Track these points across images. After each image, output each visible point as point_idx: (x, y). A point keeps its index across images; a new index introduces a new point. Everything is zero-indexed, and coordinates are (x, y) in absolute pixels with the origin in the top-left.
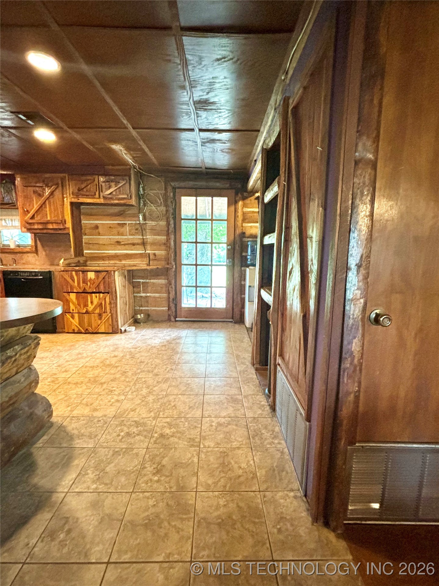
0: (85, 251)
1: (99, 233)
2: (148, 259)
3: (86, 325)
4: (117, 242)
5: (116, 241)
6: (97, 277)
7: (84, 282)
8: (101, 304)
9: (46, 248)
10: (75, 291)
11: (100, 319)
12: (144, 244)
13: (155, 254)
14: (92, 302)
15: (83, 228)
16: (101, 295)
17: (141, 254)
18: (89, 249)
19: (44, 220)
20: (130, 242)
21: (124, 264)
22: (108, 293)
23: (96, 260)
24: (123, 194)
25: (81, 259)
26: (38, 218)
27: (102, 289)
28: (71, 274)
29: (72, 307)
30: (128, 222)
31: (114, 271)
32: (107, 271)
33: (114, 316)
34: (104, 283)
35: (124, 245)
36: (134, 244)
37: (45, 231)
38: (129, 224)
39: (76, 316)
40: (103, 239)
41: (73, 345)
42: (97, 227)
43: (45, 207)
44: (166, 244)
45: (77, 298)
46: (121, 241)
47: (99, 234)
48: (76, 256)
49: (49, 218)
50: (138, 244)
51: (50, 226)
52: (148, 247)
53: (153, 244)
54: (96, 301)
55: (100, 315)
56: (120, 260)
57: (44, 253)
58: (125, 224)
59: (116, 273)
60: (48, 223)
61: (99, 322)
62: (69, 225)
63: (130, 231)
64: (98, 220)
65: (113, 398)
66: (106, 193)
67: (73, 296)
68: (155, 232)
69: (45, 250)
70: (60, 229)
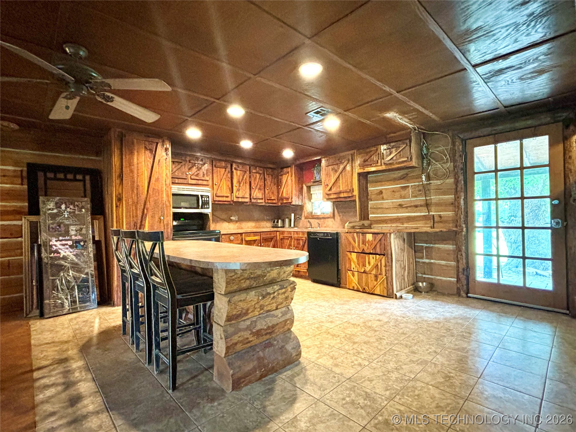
0: (370, 216)
1: (383, 198)
2: (432, 221)
3: (364, 284)
4: (400, 205)
5: (398, 204)
6: (375, 239)
7: (363, 244)
8: (377, 265)
9: (341, 214)
10: (356, 251)
11: (376, 280)
12: (427, 205)
13: (440, 216)
14: (369, 263)
15: (369, 194)
16: (378, 256)
17: (424, 216)
18: (373, 213)
19: (338, 190)
20: (413, 204)
21: (407, 227)
22: (384, 255)
23: (380, 223)
24: (403, 157)
25: (366, 223)
26: (334, 190)
27: (378, 251)
28: (353, 235)
29: (353, 266)
30: (410, 185)
31: (390, 234)
32: (384, 234)
33: (390, 279)
34: (381, 244)
35: (407, 207)
36: (416, 206)
37: (338, 200)
38: (411, 186)
39: (356, 274)
40: (387, 203)
41: (348, 301)
42: (381, 192)
43: (339, 180)
44: (455, 204)
45: (358, 258)
46: (403, 203)
47: (383, 199)
48: (361, 219)
49: (341, 189)
50: (421, 206)
51: (342, 195)
52: (433, 208)
53: (438, 204)
54: (373, 262)
55: (376, 276)
56: (403, 224)
57: (339, 218)
58: (408, 186)
59: (392, 235)
60: (340, 193)
61: (375, 283)
62: (356, 193)
63: (413, 193)
64: (382, 185)
65: (357, 360)
66: (387, 159)
67: (354, 255)
68: (440, 191)
69: (340, 216)
70: (349, 197)
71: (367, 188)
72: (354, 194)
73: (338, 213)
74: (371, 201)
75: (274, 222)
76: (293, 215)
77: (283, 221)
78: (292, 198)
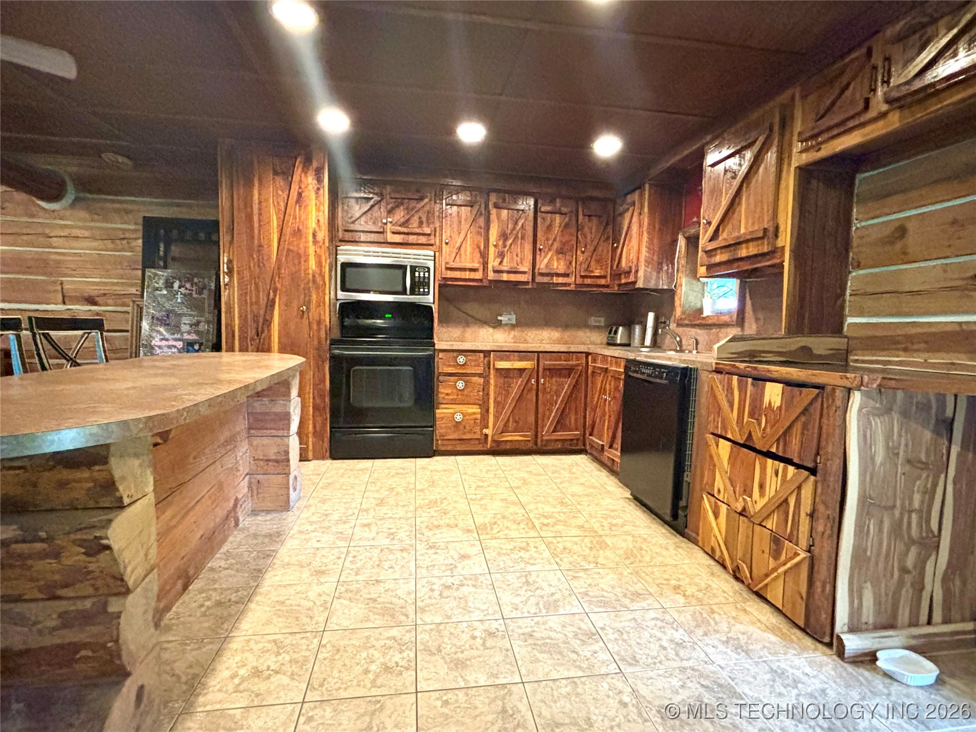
0: (850, 320)
1: (905, 255)
3: (740, 554)
5: (972, 272)
6: (788, 401)
7: (751, 415)
8: (786, 501)
10: (729, 436)
11: (776, 554)
14: (762, 486)
15: (855, 242)
16: (791, 469)
19: (733, 237)
22: (813, 471)
26: (723, 236)
27: (793, 453)
28: (730, 383)
29: (719, 483)
31: (849, 390)
32: (820, 387)
34: (805, 427)
37: (734, 267)
39: (723, 509)
40: (917, 273)
42: (901, 231)
43: (740, 201)
45: (732, 458)
49: (742, 231)
54: (773, 486)
55: (776, 541)
57: (754, 326)
59: (856, 398)
60: (738, 243)
61: (772, 564)
62: (785, 240)
64: (905, 205)
66: (900, 80)
67: (724, 450)
69: (757, 319)
70: (763, 255)
71: (848, 223)
72: (780, 243)
73: (755, 310)
74: (859, 266)
75: (611, 331)
76: (651, 316)
77: (630, 334)
78: (637, 271)
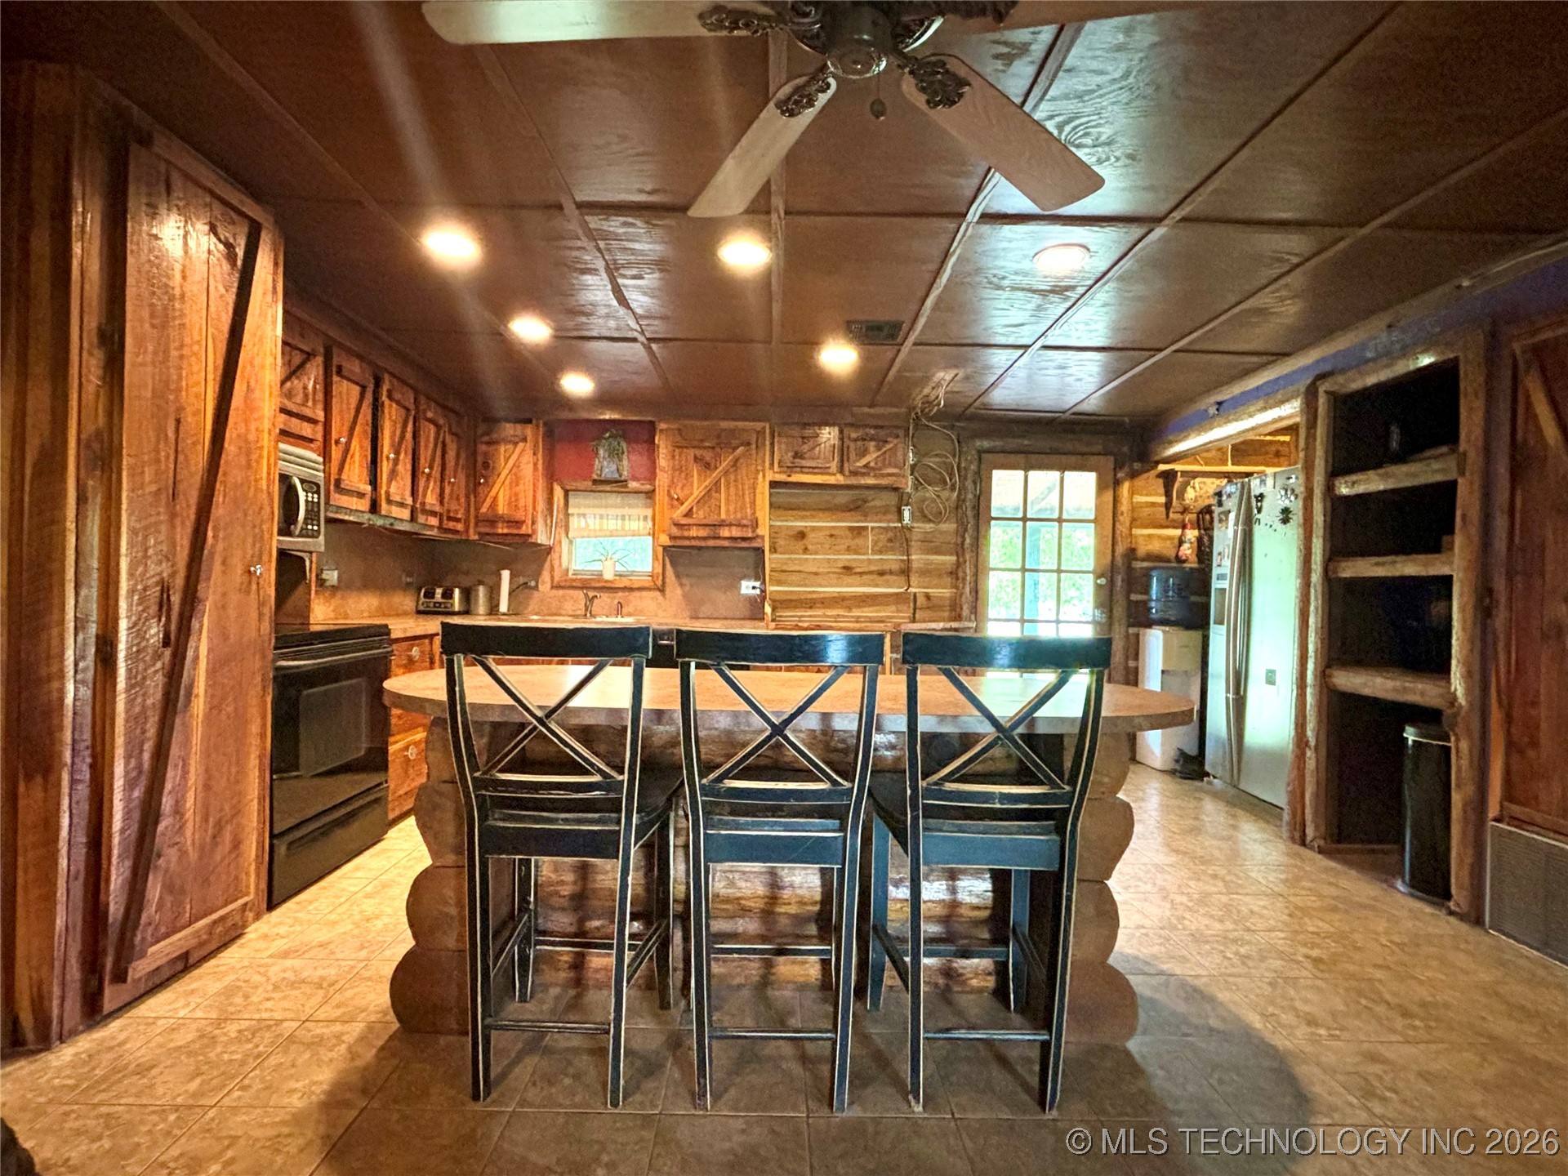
0: (771, 588)
1: (806, 549)
2: (912, 605)
4: (844, 568)
5: (841, 565)
9: (684, 581)
12: (906, 572)
13: (928, 597)
17: (897, 594)
18: (779, 583)
19: (713, 519)
20: (873, 568)
21: (859, 617)
23: (796, 607)
26: (700, 515)
30: (870, 525)
35: (861, 574)
36: (881, 573)
38: (872, 528)
40: (814, 561)
42: (801, 535)
43: (718, 491)
44: (954, 573)
46: (853, 565)
47: (806, 551)
49: (723, 516)
50: (891, 573)
51: (725, 532)
52: (914, 579)
53: (925, 572)
56: (850, 609)
57: (679, 591)
58: (866, 528)
60: (722, 524)
62: (765, 528)
63: (875, 543)
64: (803, 518)
66: (858, 464)
68: (931, 546)
70: (744, 539)
72: (760, 531)
74: (776, 552)
76: (506, 574)
77: (467, 595)
78: (533, 523)
